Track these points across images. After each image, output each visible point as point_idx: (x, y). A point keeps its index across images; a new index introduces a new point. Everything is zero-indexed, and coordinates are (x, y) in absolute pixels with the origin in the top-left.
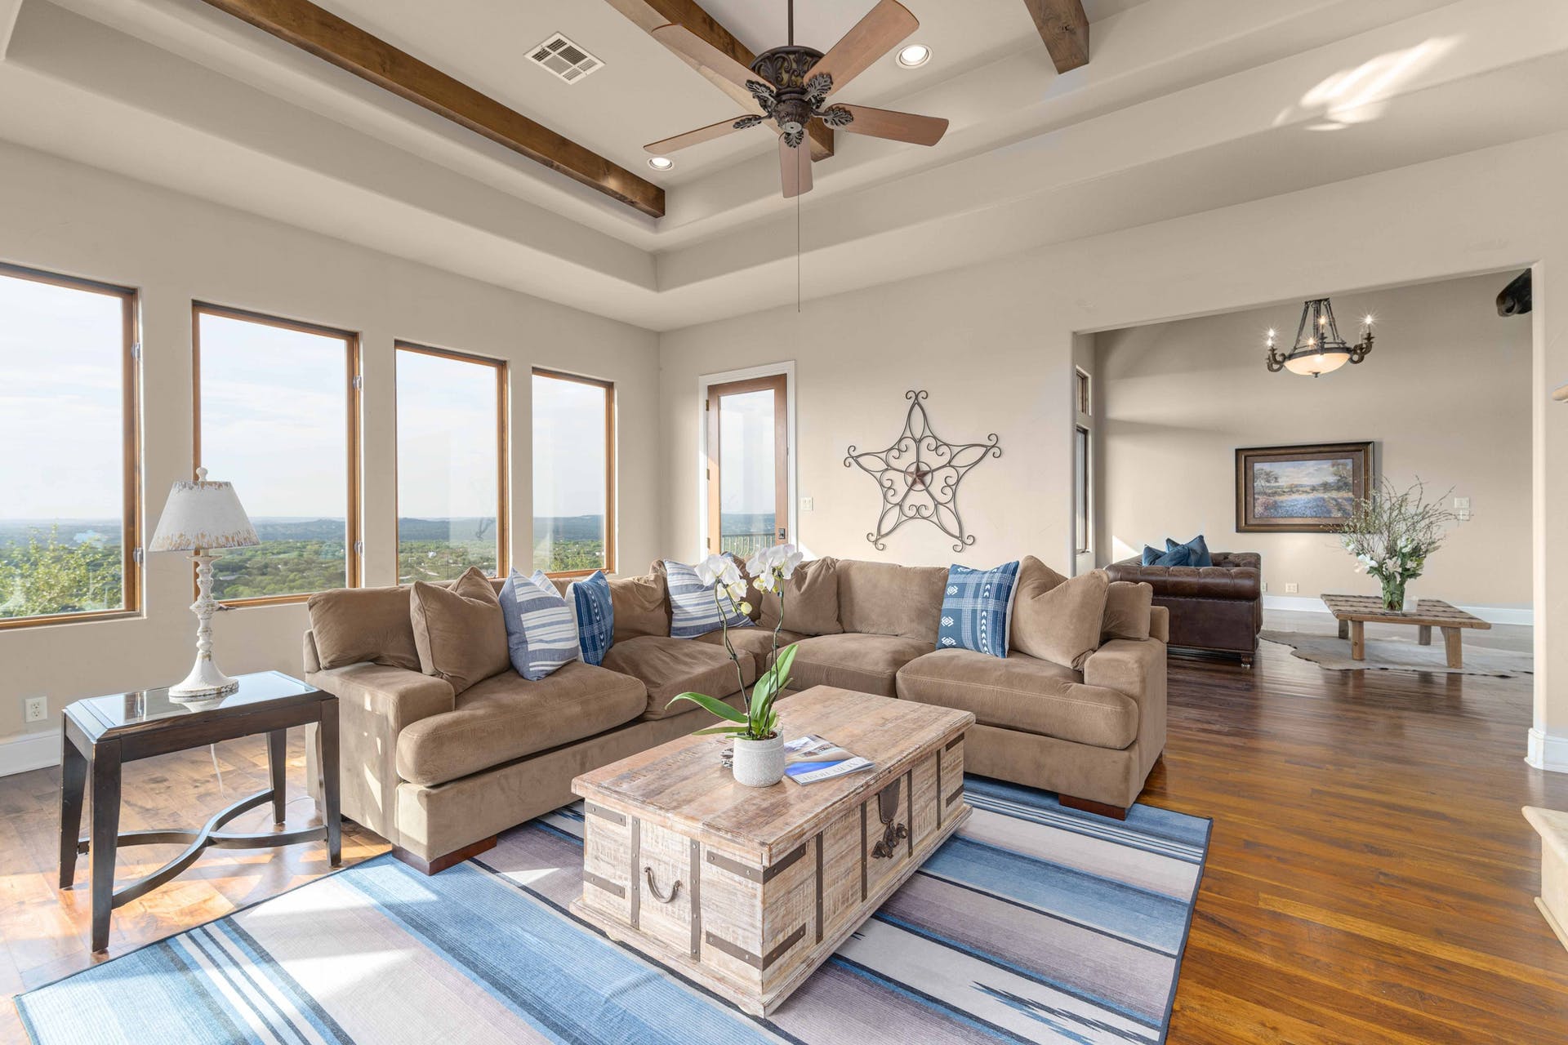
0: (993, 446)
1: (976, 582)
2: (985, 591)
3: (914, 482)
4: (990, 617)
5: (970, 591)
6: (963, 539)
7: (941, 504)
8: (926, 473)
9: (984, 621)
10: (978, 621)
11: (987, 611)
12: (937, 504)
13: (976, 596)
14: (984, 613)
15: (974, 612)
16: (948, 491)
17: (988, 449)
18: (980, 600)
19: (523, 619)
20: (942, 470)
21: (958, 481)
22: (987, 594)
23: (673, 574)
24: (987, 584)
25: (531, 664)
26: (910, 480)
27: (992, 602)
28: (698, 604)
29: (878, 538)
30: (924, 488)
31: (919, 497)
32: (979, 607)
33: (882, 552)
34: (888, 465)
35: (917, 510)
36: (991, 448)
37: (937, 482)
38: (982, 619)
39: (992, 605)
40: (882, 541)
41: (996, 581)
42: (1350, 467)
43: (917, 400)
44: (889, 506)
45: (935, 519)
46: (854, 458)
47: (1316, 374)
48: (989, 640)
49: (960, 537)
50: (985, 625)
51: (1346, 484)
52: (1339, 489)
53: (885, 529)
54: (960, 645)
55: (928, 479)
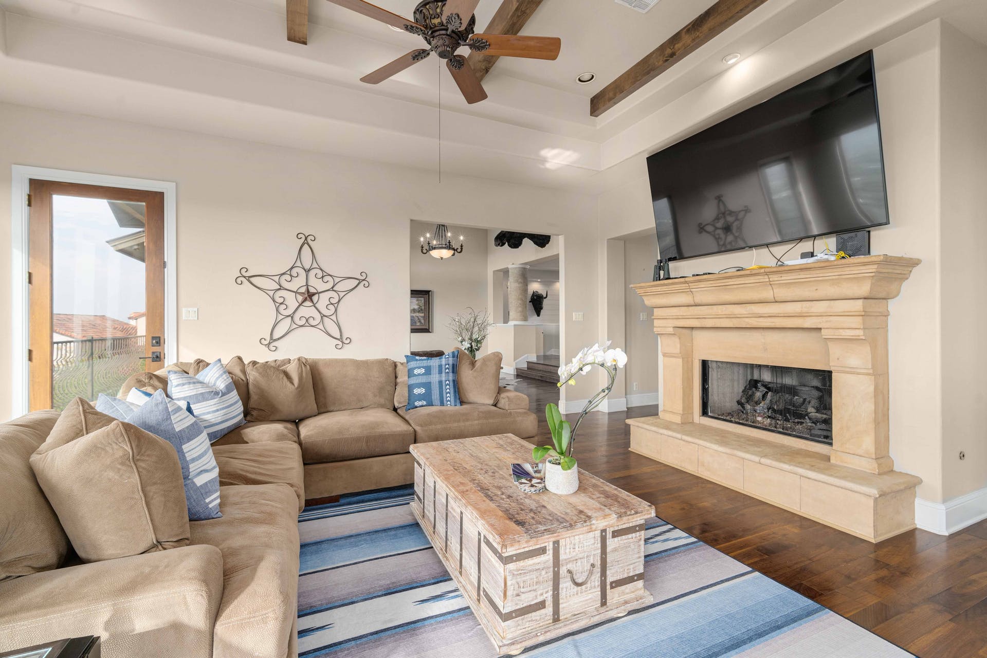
0: (364, 280)
1: (437, 364)
2: (446, 369)
3: (305, 300)
4: (451, 384)
5: (435, 371)
6: (342, 341)
7: (326, 316)
8: (314, 294)
9: (448, 387)
10: (444, 387)
11: (449, 381)
12: (323, 316)
13: (440, 372)
14: (447, 382)
15: (440, 382)
16: (332, 308)
17: (360, 281)
18: (443, 374)
19: (185, 451)
20: (326, 293)
21: (339, 301)
22: (447, 370)
23: (178, 385)
24: (446, 365)
25: (207, 500)
26: (300, 298)
27: (451, 374)
28: (218, 410)
29: (271, 342)
30: (312, 305)
31: (307, 311)
32: (443, 379)
33: (276, 352)
34: (280, 286)
35: (307, 321)
36: (362, 281)
37: (322, 301)
38: (446, 385)
39: (451, 377)
40: (275, 344)
41: (451, 362)
42: (423, 302)
43: (306, 241)
44: (280, 317)
45: (321, 326)
46: (246, 277)
47: (442, 258)
48: (453, 398)
49: (341, 339)
50: (449, 389)
51: (422, 310)
52: (419, 312)
53: (276, 335)
54: (430, 404)
55: (315, 298)
